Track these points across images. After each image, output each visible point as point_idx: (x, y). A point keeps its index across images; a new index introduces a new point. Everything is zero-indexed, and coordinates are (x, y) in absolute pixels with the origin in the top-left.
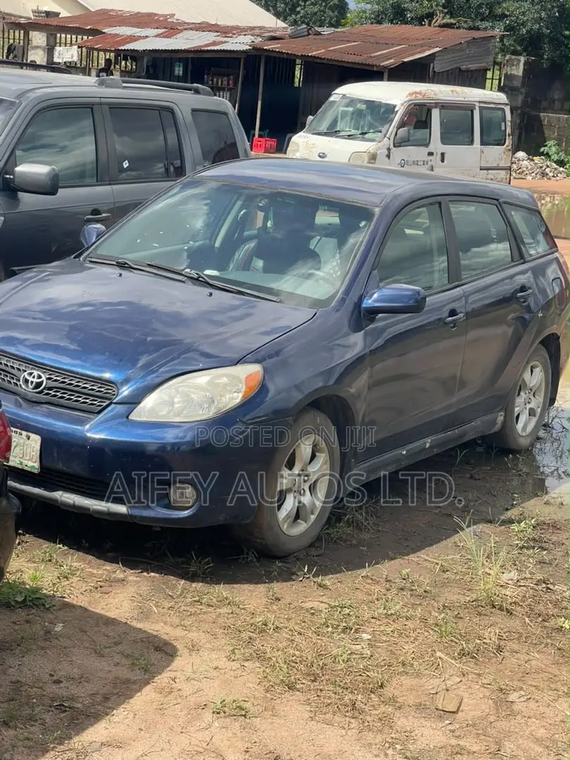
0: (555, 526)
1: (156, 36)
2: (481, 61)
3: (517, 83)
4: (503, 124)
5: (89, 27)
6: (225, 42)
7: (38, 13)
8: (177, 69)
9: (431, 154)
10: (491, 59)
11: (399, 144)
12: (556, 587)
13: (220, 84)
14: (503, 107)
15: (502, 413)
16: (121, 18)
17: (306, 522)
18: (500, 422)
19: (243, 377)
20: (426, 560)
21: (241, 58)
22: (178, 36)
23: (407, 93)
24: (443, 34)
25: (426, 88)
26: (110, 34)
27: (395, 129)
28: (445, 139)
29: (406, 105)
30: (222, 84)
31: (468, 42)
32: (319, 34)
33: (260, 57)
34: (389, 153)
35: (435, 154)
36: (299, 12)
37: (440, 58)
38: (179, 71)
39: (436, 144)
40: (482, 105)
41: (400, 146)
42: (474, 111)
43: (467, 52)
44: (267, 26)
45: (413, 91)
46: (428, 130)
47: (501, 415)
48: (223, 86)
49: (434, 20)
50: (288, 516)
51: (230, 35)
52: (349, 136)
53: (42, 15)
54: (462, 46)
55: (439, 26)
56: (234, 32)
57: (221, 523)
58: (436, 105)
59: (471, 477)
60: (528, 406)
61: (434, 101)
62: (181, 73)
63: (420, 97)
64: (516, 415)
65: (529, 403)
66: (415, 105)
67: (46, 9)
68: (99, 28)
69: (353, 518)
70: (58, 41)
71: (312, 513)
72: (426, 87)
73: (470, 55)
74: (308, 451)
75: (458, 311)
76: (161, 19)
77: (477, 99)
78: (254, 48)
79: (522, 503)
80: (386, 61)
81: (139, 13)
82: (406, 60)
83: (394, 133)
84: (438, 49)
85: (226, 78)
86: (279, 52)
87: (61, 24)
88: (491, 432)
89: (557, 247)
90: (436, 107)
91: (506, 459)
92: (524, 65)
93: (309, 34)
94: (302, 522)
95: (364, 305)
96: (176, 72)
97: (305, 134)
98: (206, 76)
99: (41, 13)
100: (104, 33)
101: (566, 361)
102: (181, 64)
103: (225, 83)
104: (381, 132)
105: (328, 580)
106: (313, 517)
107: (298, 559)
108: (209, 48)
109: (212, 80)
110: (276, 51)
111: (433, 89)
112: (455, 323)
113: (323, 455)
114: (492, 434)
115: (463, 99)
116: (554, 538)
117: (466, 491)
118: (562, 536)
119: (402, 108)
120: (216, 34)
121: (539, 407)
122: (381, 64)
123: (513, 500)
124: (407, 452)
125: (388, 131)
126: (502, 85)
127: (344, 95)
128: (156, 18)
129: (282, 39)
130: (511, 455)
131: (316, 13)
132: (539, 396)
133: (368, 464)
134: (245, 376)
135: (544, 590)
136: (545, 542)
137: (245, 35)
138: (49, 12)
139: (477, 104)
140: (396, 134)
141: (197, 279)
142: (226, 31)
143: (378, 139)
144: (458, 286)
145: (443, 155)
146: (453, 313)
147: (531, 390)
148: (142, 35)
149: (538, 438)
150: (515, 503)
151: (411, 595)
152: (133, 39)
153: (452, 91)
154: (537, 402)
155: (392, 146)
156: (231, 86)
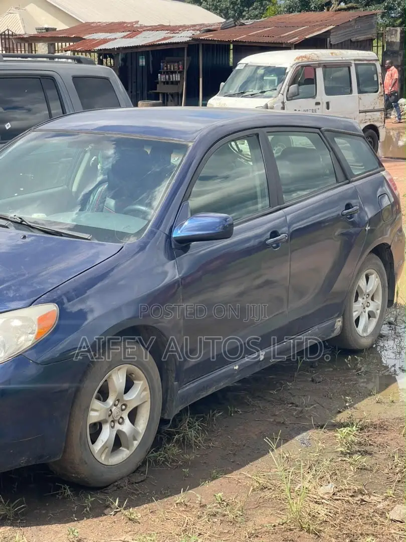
0: (381, 427)
1: (122, 38)
2: (366, 34)
3: (396, 48)
4: (375, 76)
5: (73, 36)
6: (173, 37)
7: (40, 29)
8: (141, 60)
9: (318, 104)
10: (374, 31)
11: (291, 97)
12: (372, 497)
13: (172, 69)
14: (374, 62)
15: (340, 319)
16: (100, 27)
17: (128, 449)
18: (339, 327)
19: (35, 318)
20: (247, 477)
21: (184, 48)
22: (138, 36)
23: (296, 57)
24: (338, 15)
25: (310, 53)
26: (89, 39)
27: (287, 87)
28: (329, 91)
29: (295, 67)
30: (174, 69)
31: (356, 20)
32: (243, 24)
33: (198, 45)
34: (284, 105)
35: (321, 103)
36: (244, 16)
37: (334, 33)
38: (142, 62)
39: (322, 96)
40: (357, 62)
41: (292, 100)
42: (351, 67)
43: (356, 27)
44: (206, 23)
45: (299, 56)
46: (315, 85)
47: (339, 321)
48: (175, 70)
49: (332, 7)
50: (105, 447)
51: (177, 31)
52: (252, 95)
53: (43, 31)
54: (351, 23)
55: (336, 11)
56: (180, 29)
57: (23, 465)
58: (319, 65)
59: (313, 381)
60: (367, 310)
61: (317, 62)
62: (144, 63)
63: (305, 59)
64: (355, 319)
65: (367, 306)
66: (302, 67)
67: (46, 26)
68: (81, 36)
69: (183, 437)
70: (57, 49)
71: (135, 439)
72: (309, 51)
73: (358, 30)
74: (121, 381)
75: (280, 232)
76: (129, 25)
77: (353, 58)
78: (193, 39)
79: (354, 404)
80: (291, 39)
81: (112, 23)
82: (307, 37)
83: (286, 90)
84: (332, 27)
85: (176, 64)
86: (211, 40)
87: (53, 36)
88: (331, 337)
89: (383, 167)
90: (319, 67)
91: (346, 360)
92: (401, 33)
93: (235, 26)
94: (125, 449)
95: (174, 236)
96: (141, 64)
97: (219, 97)
98: (161, 64)
99: (42, 29)
100: (85, 39)
101: (401, 266)
102: (144, 57)
103: (176, 67)
104: (276, 90)
105: (137, 512)
106: (136, 443)
107: (119, 488)
108: (160, 43)
109: (167, 67)
110: (209, 40)
111: (316, 53)
112: (277, 243)
113: (142, 382)
114: (332, 338)
115: (341, 59)
116: (380, 440)
117: (305, 396)
118: (388, 437)
119: (292, 69)
120: (167, 32)
121: (377, 309)
122: (289, 42)
123: (346, 402)
124: (239, 367)
125: (281, 88)
126: (385, 50)
127: (247, 64)
128: (125, 25)
129: (215, 31)
130: (350, 357)
131: (257, 15)
132: (378, 300)
133: (196, 383)
134: (37, 317)
135: (359, 502)
136: (370, 445)
137: (188, 31)
138: (48, 28)
139: (353, 62)
140: (288, 91)
141: (21, 223)
142: (174, 29)
143: (274, 96)
144: (280, 209)
145: (328, 104)
146: (274, 234)
147: (368, 295)
148: (112, 38)
149: (381, 336)
150: (347, 404)
151: (222, 522)
152: (105, 41)
153: (332, 53)
154: (376, 306)
155: (285, 100)
156: (181, 70)
